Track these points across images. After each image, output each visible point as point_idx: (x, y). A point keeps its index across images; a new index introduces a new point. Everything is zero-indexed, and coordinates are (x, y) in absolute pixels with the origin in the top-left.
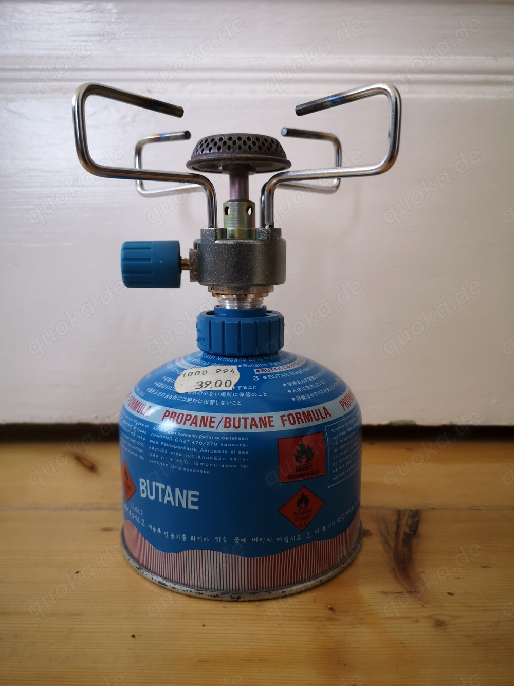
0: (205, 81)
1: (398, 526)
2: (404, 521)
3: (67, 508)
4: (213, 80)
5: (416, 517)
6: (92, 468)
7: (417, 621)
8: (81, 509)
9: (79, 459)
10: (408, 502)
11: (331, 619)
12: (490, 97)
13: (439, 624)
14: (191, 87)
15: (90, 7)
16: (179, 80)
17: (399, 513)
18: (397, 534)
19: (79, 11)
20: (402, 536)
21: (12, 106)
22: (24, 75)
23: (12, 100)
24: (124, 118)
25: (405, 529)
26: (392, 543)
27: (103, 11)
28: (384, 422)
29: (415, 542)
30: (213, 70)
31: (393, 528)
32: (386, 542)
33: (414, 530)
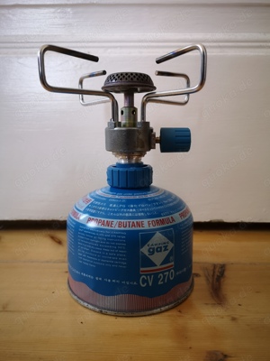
0: (116, 47)
1: (214, 272)
2: (217, 270)
3: (48, 262)
4: (121, 47)
5: (223, 268)
6: (60, 242)
7: (223, 318)
9: (53, 238)
10: (219, 260)
11: (179, 316)
13: (234, 319)
14: (109, 50)
17: (215, 266)
18: (213, 276)
19: (54, 13)
20: (216, 277)
21: (21, 61)
22: (27, 45)
23: (20, 58)
24: (76, 66)
25: (217, 273)
26: (211, 280)
27: (65, 13)
28: (208, 220)
29: (222, 280)
31: (211, 273)
32: (208, 280)
33: (222, 274)
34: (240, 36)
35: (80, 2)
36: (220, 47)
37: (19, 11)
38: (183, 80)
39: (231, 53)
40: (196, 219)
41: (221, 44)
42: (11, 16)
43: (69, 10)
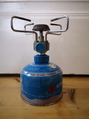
0: (38, 16)
1: (71, 92)
3: (15, 88)
4: (40, 16)
5: (74, 90)
6: (19, 81)
7: (74, 108)
8: (17, 88)
9: (17, 80)
10: (73, 88)
11: (60, 107)
12: (87, 18)
13: (78, 108)
14: (36, 17)
15: (19, 3)
16: (34, 16)
17: (71, 89)
18: (71, 93)
19: (17, 4)
20: (72, 93)
21: (6, 20)
22: (8, 15)
23: (6, 19)
25: (72, 92)
27: (21, 4)
28: (69, 74)
29: (74, 94)
30: (40, 14)
32: (69, 94)
33: (74, 92)
34: (80, 12)
35: (26, 1)
36: (73, 16)
37: (6, 3)
38: (59, 27)
39: (77, 18)
40: (64, 73)
41: (74, 15)
42: (3, 5)
43: (22, 3)
